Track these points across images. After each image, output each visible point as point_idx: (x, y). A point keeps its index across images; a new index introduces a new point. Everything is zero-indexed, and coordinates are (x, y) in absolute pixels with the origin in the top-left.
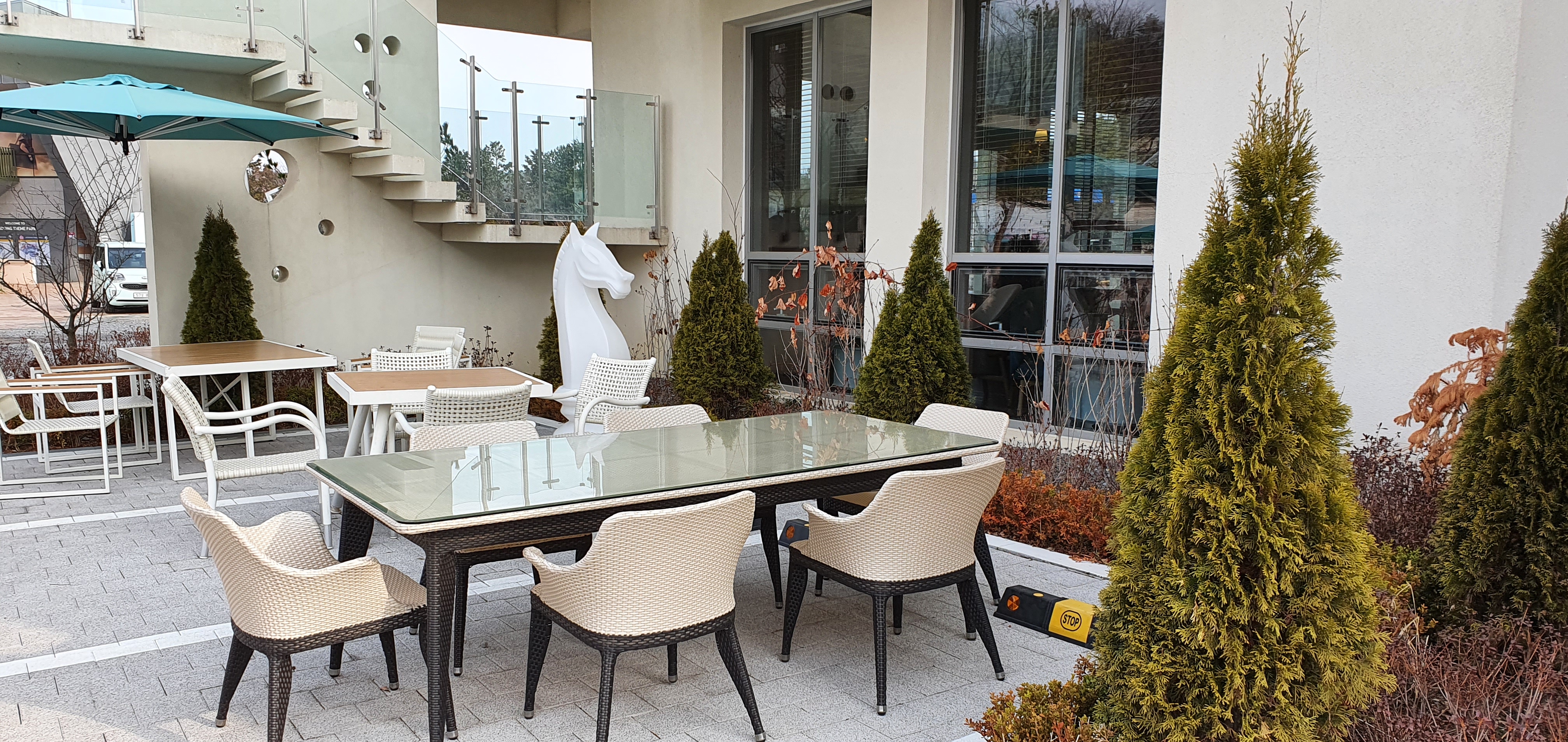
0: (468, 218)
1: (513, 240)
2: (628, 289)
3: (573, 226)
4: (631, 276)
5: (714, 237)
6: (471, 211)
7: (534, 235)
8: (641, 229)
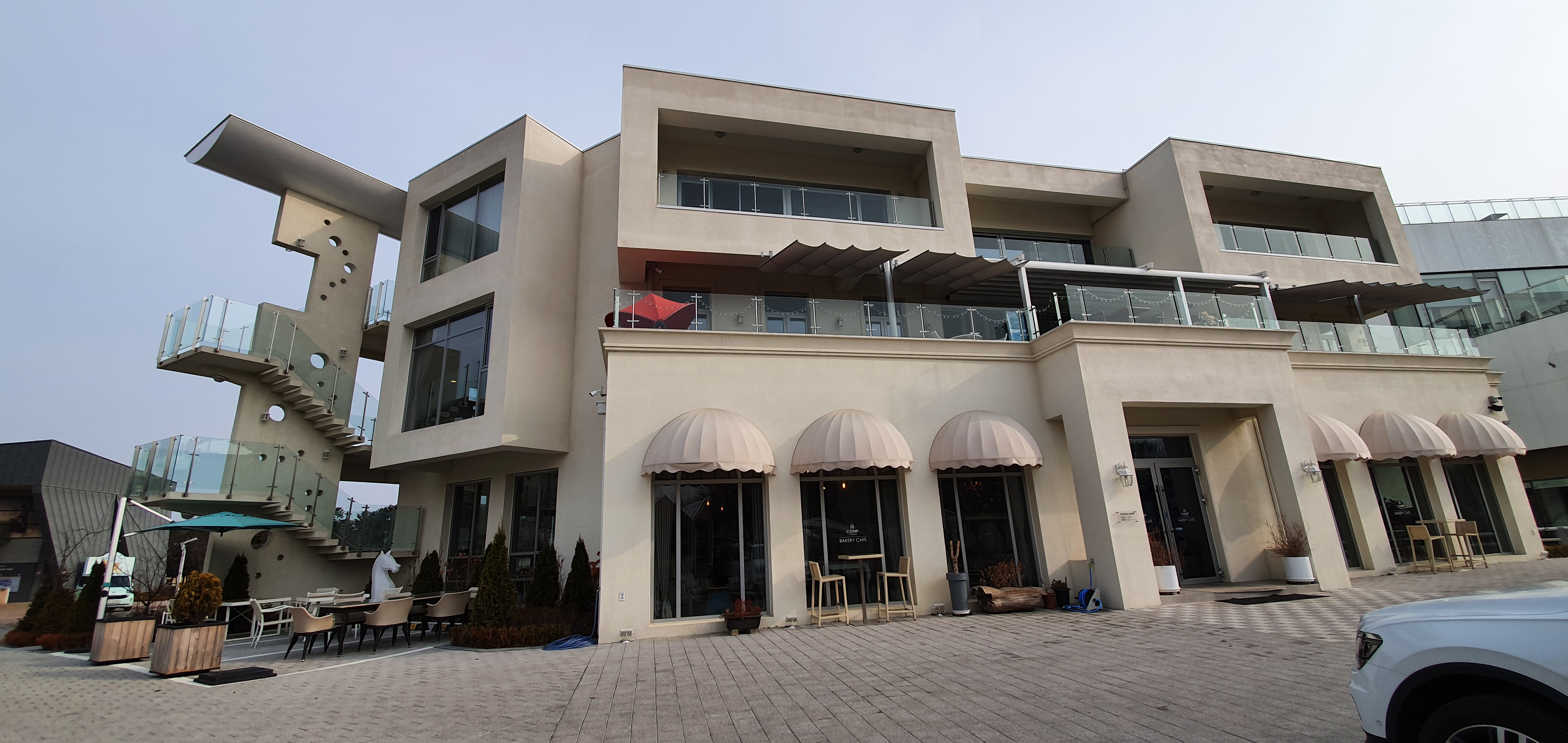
0: (341, 551)
1: (358, 558)
2: (398, 570)
3: (382, 552)
4: (400, 565)
5: (431, 552)
6: (343, 549)
7: (366, 556)
8: (409, 551)
